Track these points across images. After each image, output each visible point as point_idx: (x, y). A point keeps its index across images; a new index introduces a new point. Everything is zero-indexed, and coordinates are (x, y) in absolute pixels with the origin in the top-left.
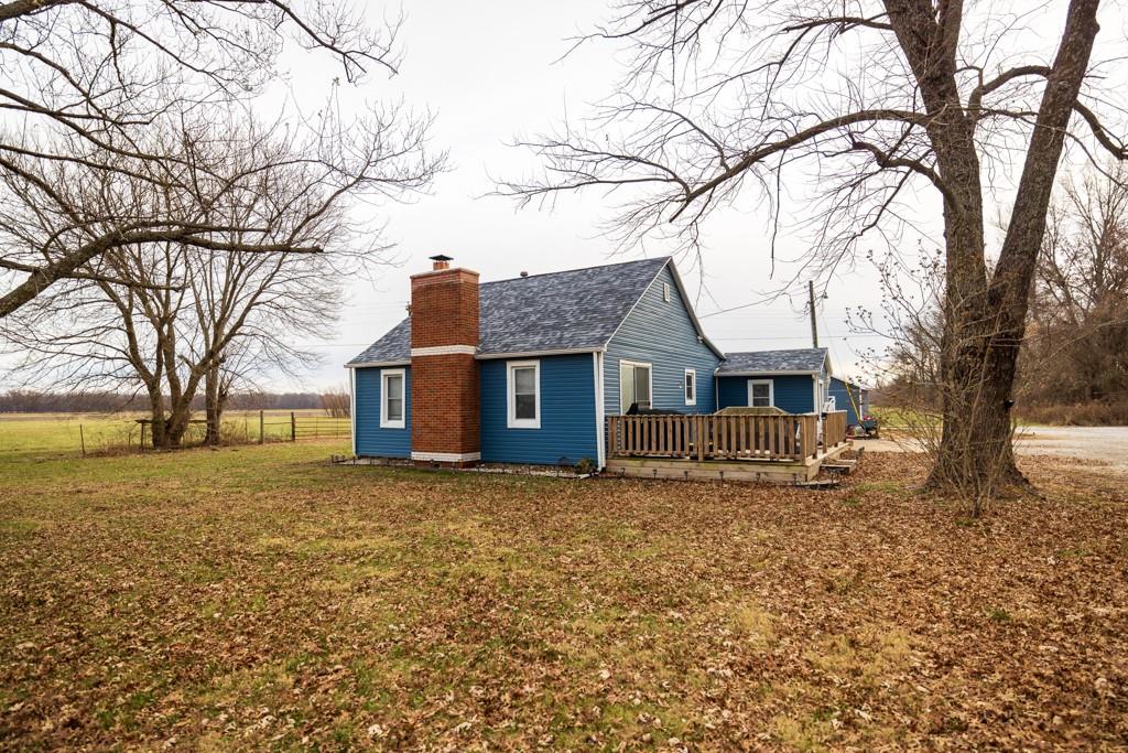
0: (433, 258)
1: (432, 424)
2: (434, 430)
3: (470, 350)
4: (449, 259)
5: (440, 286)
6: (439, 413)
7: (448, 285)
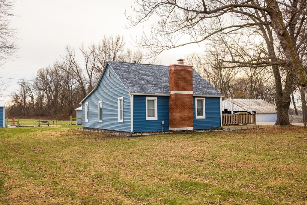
0: (178, 60)
1: (183, 118)
2: (183, 120)
3: (191, 93)
4: (184, 60)
5: (185, 71)
6: (186, 114)
7: (188, 71)
